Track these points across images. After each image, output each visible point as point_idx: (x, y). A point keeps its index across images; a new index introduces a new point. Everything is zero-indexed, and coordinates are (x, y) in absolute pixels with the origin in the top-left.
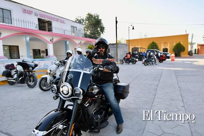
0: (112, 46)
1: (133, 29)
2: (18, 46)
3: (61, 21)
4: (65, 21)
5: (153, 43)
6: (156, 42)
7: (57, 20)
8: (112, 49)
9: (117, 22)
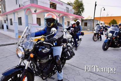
0: (89, 21)
1: (104, 10)
2: (40, 18)
3: (61, 3)
4: (63, 3)
5: (114, 20)
6: (116, 20)
7: (59, 3)
8: (89, 23)
9: (96, 5)
